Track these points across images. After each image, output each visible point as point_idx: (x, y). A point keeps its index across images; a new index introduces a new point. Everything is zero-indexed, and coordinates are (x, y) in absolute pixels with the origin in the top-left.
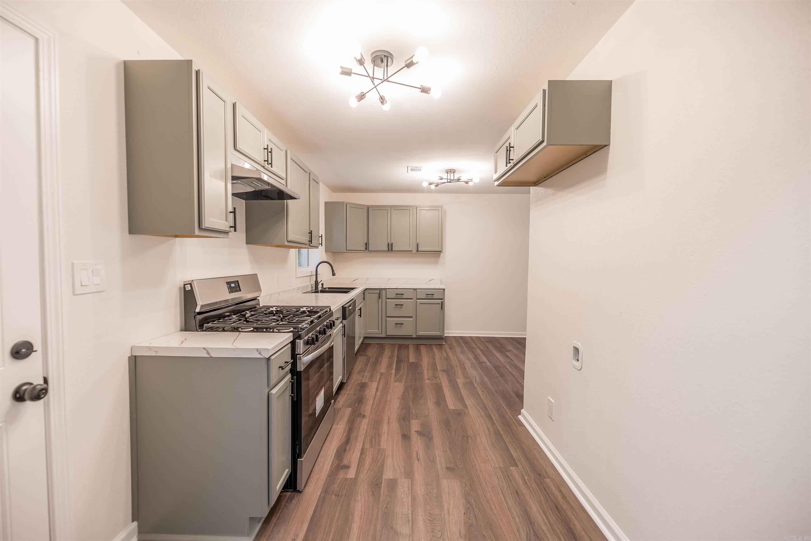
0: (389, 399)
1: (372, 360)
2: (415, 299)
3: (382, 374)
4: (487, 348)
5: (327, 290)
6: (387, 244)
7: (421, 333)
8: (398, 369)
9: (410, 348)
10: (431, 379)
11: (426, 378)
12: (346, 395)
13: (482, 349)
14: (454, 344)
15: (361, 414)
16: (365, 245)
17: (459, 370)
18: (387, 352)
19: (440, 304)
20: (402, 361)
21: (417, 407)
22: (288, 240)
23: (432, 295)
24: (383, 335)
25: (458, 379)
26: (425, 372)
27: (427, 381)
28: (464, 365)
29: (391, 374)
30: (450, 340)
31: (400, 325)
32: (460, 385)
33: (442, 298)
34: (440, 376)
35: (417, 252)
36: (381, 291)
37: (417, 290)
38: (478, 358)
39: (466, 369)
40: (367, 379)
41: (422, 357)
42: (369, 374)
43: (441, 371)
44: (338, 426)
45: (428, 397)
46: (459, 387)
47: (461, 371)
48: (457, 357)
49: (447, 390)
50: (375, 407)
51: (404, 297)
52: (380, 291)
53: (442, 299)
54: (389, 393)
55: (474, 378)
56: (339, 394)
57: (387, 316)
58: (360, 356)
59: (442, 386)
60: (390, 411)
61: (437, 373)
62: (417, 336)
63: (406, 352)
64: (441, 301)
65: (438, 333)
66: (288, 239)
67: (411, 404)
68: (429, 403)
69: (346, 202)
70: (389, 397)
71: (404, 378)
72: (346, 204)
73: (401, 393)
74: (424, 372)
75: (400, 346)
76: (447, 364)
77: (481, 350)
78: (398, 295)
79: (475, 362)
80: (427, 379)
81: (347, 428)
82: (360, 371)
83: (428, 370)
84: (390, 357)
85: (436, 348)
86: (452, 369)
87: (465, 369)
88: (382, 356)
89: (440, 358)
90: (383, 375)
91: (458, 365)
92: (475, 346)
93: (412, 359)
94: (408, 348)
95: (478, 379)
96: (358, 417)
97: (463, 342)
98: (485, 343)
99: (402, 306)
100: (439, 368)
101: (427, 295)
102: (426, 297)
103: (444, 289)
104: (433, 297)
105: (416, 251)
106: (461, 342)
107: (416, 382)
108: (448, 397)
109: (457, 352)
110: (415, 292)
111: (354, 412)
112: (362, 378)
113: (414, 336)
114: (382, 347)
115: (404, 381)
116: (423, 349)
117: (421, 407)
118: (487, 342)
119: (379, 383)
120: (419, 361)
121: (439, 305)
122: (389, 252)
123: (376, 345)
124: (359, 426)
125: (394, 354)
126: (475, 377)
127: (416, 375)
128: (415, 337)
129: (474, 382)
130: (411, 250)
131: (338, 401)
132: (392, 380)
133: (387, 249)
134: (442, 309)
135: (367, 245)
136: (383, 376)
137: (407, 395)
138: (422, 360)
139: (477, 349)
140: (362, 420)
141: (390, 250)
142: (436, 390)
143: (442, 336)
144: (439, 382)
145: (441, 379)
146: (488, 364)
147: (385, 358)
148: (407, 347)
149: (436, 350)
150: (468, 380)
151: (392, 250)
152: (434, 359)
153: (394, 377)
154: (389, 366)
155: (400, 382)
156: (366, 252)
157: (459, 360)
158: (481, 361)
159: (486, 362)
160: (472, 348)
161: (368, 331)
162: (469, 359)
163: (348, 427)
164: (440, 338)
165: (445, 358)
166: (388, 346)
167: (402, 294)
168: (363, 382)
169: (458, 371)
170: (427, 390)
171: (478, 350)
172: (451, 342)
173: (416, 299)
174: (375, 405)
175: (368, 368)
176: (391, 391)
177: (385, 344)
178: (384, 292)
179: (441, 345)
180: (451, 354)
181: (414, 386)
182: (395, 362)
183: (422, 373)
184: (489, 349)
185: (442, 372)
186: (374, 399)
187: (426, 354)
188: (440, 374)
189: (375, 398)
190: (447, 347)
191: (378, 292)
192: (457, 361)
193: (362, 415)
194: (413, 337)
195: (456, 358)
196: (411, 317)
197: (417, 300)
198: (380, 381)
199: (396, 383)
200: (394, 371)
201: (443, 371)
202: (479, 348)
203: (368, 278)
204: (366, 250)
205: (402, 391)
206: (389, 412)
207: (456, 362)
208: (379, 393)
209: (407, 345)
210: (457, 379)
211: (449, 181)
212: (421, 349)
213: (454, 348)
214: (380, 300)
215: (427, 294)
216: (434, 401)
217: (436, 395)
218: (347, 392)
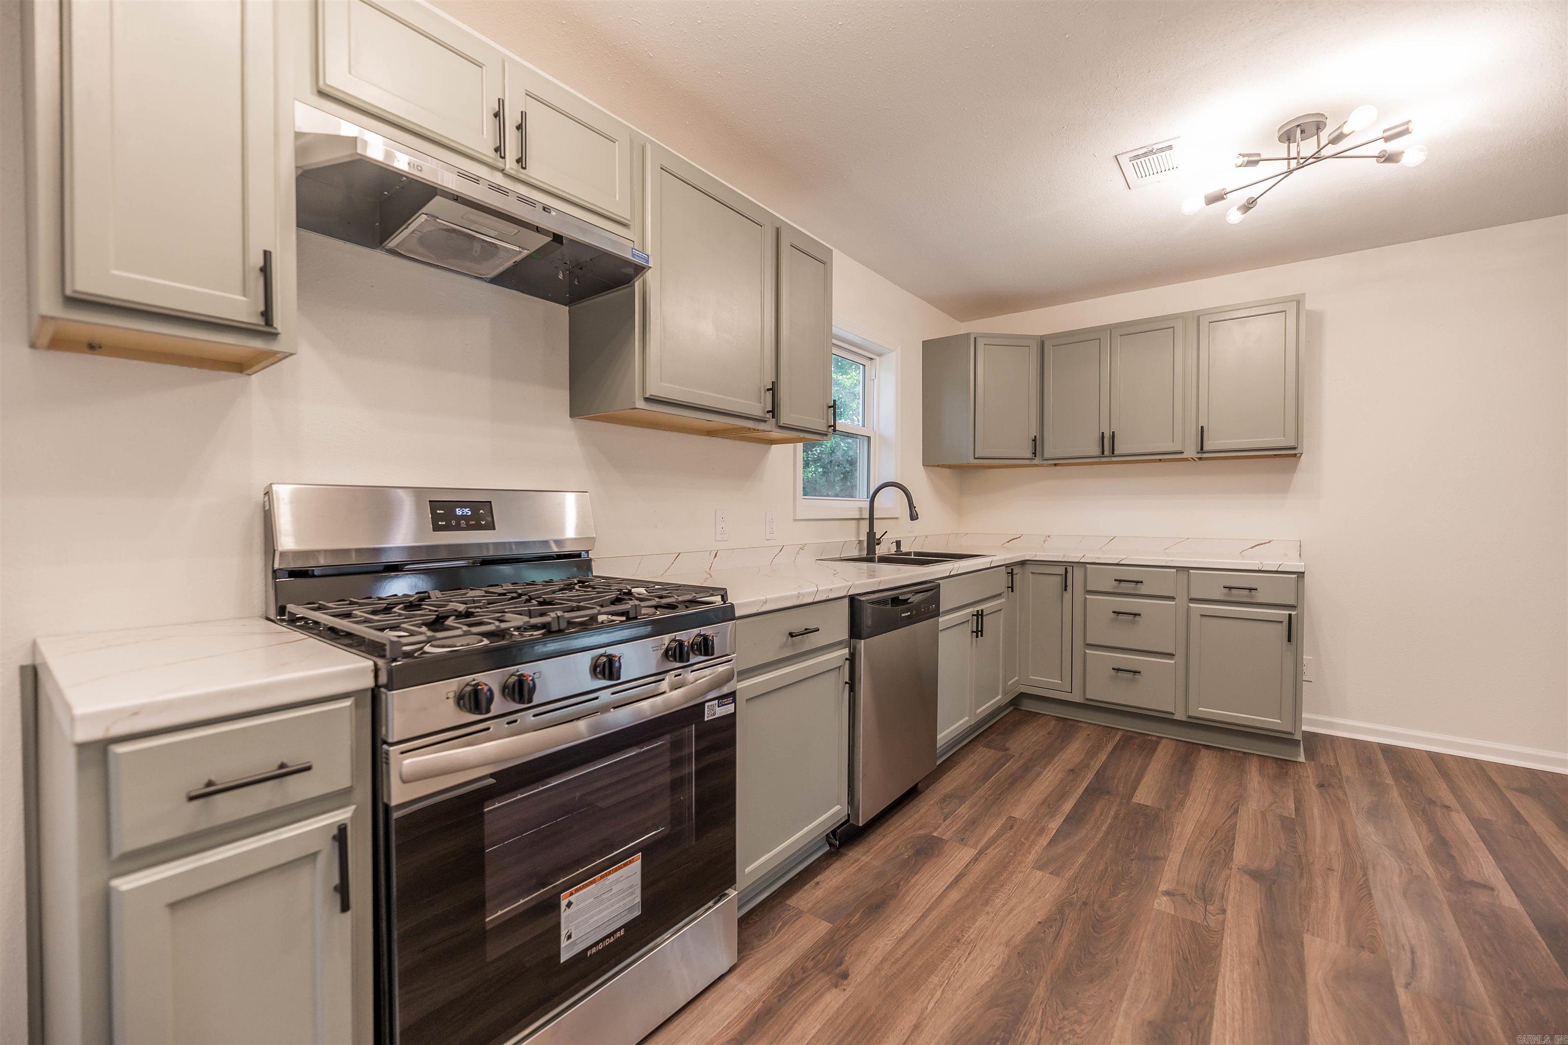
0: (971, 934)
1: (1011, 767)
2: (1182, 600)
3: (1011, 823)
4: (1517, 817)
5: (913, 557)
6: (1098, 435)
7: (1205, 711)
8: (1075, 819)
9: (1159, 749)
10: (1183, 895)
11: (1163, 887)
12: (856, 867)
13: (1486, 821)
14: (1348, 770)
15: (840, 964)
16: (1031, 443)
17: (1334, 894)
18: (1073, 752)
19: (1281, 622)
20: (1108, 793)
21: (1061, 1016)
22: (646, 395)
23: (1251, 589)
24: (1076, 697)
25: (1313, 935)
26: (1175, 857)
27: (1162, 904)
28: (1370, 872)
29: (1042, 831)
30: (1334, 750)
31: (1130, 675)
32: (1316, 974)
33: (1293, 603)
34: (1232, 896)
35: (1199, 456)
36: (1070, 569)
37: (1191, 571)
38: (1452, 857)
39: (1370, 894)
40: (955, 829)
41: (1187, 793)
42: (971, 812)
43: (1246, 872)
44: (742, 986)
45: (1131, 983)
46: (1304, 981)
47: (1342, 893)
48: (1342, 826)
49: (1235, 975)
50: (905, 953)
51: (1143, 589)
52: (1066, 569)
53: (1293, 607)
54: (988, 909)
55: (1406, 957)
56: (842, 855)
57: (1088, 642)
58: (987, 746)
59: (1218, 946)
60: (943, 992)
61: (1223, 876)
62: (1189, 717)
63: (1140, 762)
64: (1288, 612)
65: (1272, 722)
66: (646, 393)
67: (1041, 991)
68: (1121, 1020)
69: (973, 333)
70: (977, 924)
71: (1080, 860)
72: (975, 338)
73: (1033, 924)
74: (1165, 858)
75: (1128, 739)
76: (1284, 847)
77: (1481, 825)
78: (1123, 584)
79: (1431, 872)
80: (1167, 893)
81: (760, 1004)
82: (950, 797)
83: (1188, 852)
84: (1072, 770)
85: (1261, 771)
86: (1301, 876)
87: (1364, 893)
88: (1049, 762)
89: (1263, 814)
90: (1011, 828)
91: (1337, 866)
92: (1447, 797)
93: (1145, 796)
94: (1153, 750)
95: (1426, 974)
96: (823, 970)
97: (1393, 772)
98: (1509, 795)
99: (1137, 618)
100: (1240, 855)
101: (1230, 588)
102: (1226, 595)
103: (1301, 575)
104: (1252, 597)
105: (1198, 453)
106: (1384, 767)
107: (1113, 894)
108: (1228, 1020)
109: (1352, 805)
110: (1183, 576)
111: (828, 943)
112: (940, 821)
113: (1179, 716)
114: (1067, 728)
115: (1069, 874)
116: (1206, 765)
117: (1076, 1027)
118: (1522, 791)
119: (980, 853)
120: (1168, 807)
121: (1278, 626)
122: (1103, 460)
123: (1053, 722)
124: (796, 1017)
125: (1092, 762)
126: (1413, 952)
127: (1132, 860)
128: (1184, 719)
129: (1400, 981)
130: (1179, 449)
131: (818, 883)
132: (1032, 857)
133: (1096, 451)
134: (1289, 640)
135: (1037, 445)
136: (1012, 831)
137: (1050, 939)
138: (1182, 804)
139: (1454, 815)
140: (829, 989)
141: (1106, 453)
142: (1186, 960)
143: (1291, 734)
144: (1212, 921)
145: (1229, 912)
146: (1506, 903)
147: (1054, 770)
148: (1149, 746)
149: (1255, 779)
150: (1365, 955)
151: (1113, 453)
152: (1236, 811)
153: (1044, 849)
154: (1050, 804)
155: (1056, 873)
156: (1035, 462)
157: (1346, 843)
158: (1470, 874)
159: (1492, 889)
160: (1432, 802)
161: (1031, 677)
162: (1401, 853)
163: (764, 1002)
164: (1284, 739)
165: (1283, 819)
166: (1086, 732)
167: (1137, 582)
168: (935, 834)
169: (1326, 895)
170: (1144, 944)
171: (1462, 823)
172: (1336, 759)
173: (1186, 600)
174: (910, 941)
175: (981, 792)
176: (998, 902)
177: (1080, 724)
178: (1078, 573)
179: (1284, 765)
180: (1315, 808)
181: (1096, 907)
182: (1080, 791)
183: (1157, 859)
184: (1527, 824)
185: (1246, 879)
186: (924, 916)
187: (1209, 787)
188: (1232, 887)
189: (930, 910)
190: (1310, 777)
191: (1061, 570)
192: (1335, 847)
193: (843, 967)
194: (1177, 717)
195: (1335, 833)
196: (1171, 655)
197: (1191, 605)
198: (987, 848)
199: (1039, 874)
200: (1054, 825)
201: (1256, 875)
202: (1468, 809)
203: (1048, 534)
204: (1035, 456)
205: (1041, 916)
206: (938, 994)
207: (1332, 849)
208: (954, 895)
209: (1154, 739)
210: (1307, 937)
211: (1293, 164)
212: (1200, 762)
213: (1341, 787)
214: (1067, 596)
215: (1228, 585)
216: (1149, 1016)
217: (1174, 984)
218: (863, 858)
